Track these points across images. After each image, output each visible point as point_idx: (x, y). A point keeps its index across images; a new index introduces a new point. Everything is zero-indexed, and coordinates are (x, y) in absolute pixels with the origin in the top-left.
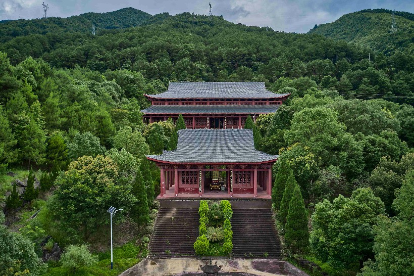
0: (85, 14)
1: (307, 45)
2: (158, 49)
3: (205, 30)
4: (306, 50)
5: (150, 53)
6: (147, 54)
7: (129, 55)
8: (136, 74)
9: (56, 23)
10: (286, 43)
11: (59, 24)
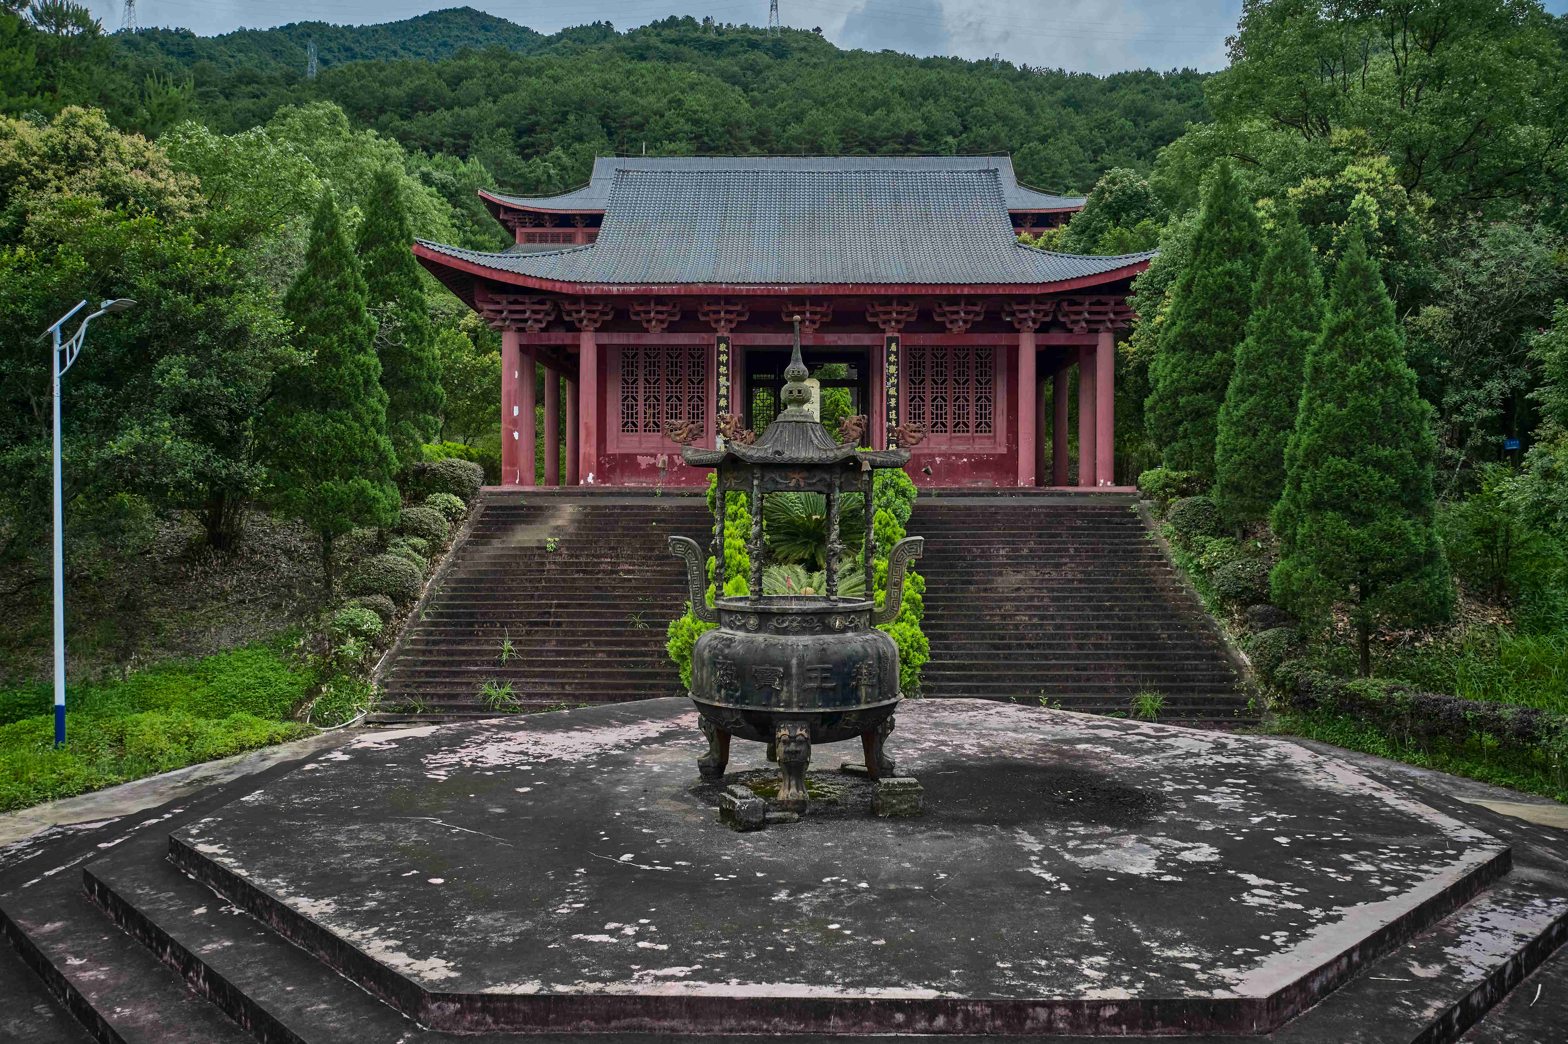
0: (291, 26)
1: (1158, 106)
2: (565, 114)
3: (752, 67)
4: (1154, 124)
5: (531, 130)
6: (520, 133)
7: (444, 134)
8: (463, 168)
9: (170, 53)
10: (1074, 104)
11: (182, 55)
